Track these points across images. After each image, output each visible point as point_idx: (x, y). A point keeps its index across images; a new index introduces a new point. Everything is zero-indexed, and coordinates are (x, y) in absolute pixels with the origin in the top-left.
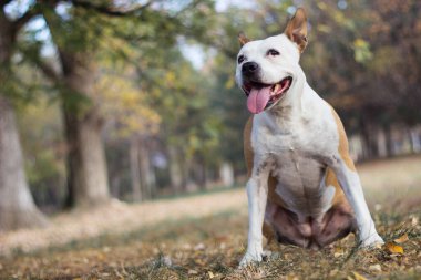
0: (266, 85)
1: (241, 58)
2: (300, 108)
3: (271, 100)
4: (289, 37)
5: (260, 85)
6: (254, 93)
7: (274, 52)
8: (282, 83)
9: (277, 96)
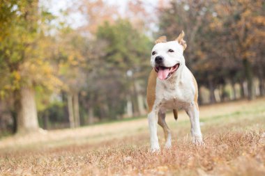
0: (167, 68)
1: (154, 53)
2: (181, 78)
3: (169, 75)
4: (179, 42)
5: (164, 68)
6: (161, 72)
7: (171, 51)
8: (174, 67)
9: (172, 73)
